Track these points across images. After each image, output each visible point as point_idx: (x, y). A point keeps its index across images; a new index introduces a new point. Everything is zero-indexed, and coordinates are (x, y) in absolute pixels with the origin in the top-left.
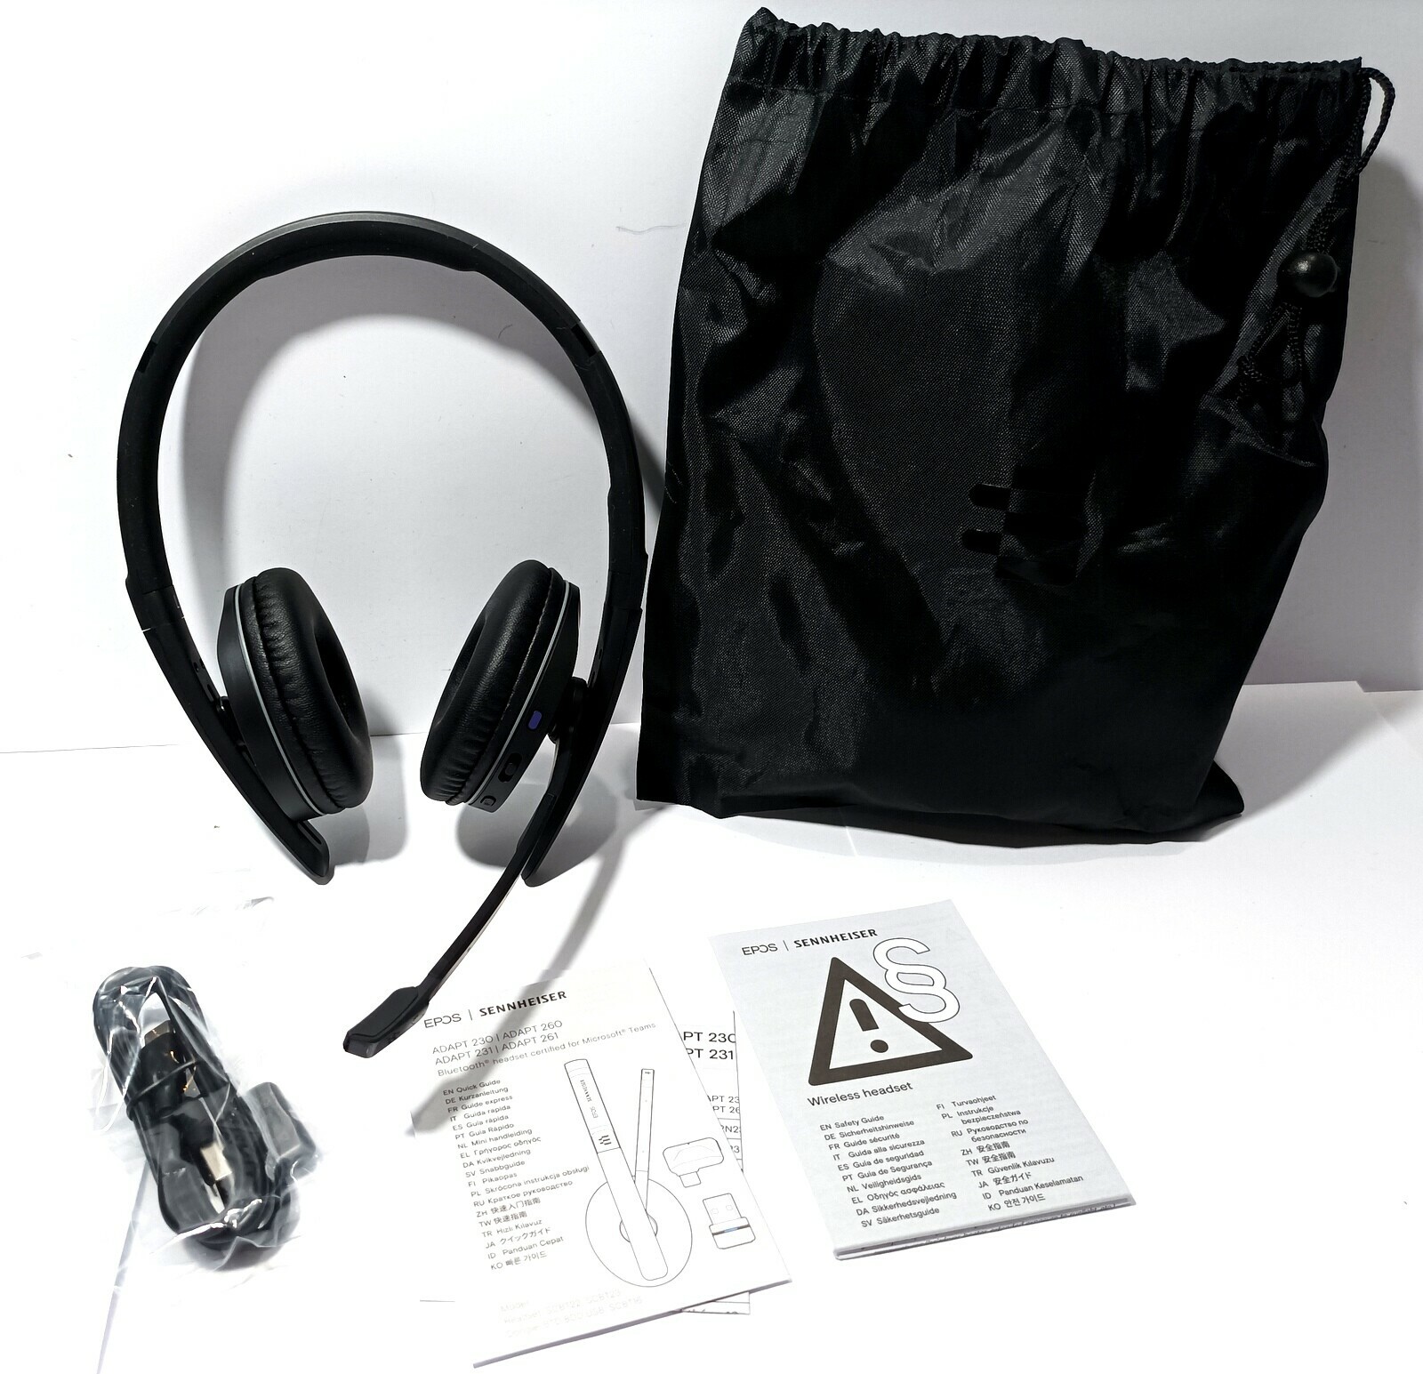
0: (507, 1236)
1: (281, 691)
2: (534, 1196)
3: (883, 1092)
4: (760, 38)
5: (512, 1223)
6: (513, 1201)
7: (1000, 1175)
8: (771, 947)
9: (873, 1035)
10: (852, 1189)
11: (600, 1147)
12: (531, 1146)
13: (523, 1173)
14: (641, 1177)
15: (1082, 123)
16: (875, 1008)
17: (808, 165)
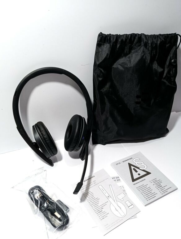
0: (101, 215)
1: (45, 140)
2: (102, 207)
3: (142, 181)
4: (101, 37)
5: (101, 213)
6: (100, 209)
7: (161, 189)
8: (120, 163)
9: (138, 173)
10: (144, 196)
11: (108, 198)
12: (99, 200)
13: (99, 205)
14: (115, 201)
15: (146, 45)
16: (136, 169)
17: (110, 54)
